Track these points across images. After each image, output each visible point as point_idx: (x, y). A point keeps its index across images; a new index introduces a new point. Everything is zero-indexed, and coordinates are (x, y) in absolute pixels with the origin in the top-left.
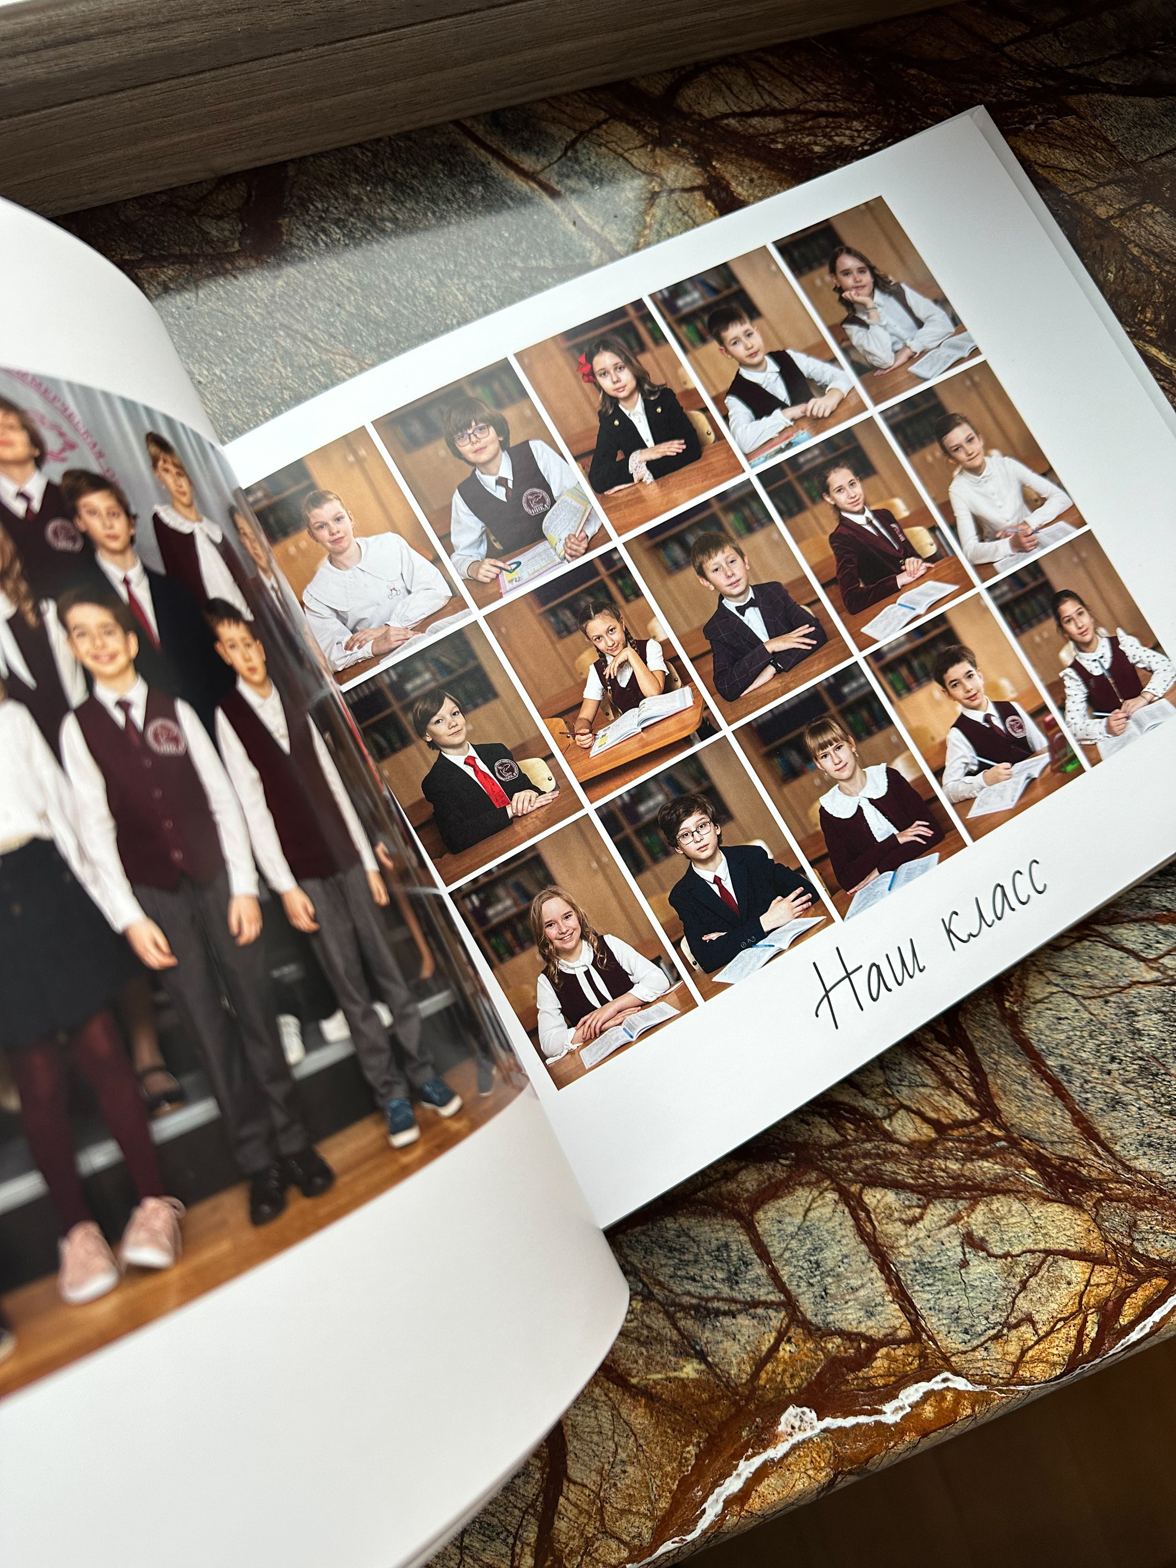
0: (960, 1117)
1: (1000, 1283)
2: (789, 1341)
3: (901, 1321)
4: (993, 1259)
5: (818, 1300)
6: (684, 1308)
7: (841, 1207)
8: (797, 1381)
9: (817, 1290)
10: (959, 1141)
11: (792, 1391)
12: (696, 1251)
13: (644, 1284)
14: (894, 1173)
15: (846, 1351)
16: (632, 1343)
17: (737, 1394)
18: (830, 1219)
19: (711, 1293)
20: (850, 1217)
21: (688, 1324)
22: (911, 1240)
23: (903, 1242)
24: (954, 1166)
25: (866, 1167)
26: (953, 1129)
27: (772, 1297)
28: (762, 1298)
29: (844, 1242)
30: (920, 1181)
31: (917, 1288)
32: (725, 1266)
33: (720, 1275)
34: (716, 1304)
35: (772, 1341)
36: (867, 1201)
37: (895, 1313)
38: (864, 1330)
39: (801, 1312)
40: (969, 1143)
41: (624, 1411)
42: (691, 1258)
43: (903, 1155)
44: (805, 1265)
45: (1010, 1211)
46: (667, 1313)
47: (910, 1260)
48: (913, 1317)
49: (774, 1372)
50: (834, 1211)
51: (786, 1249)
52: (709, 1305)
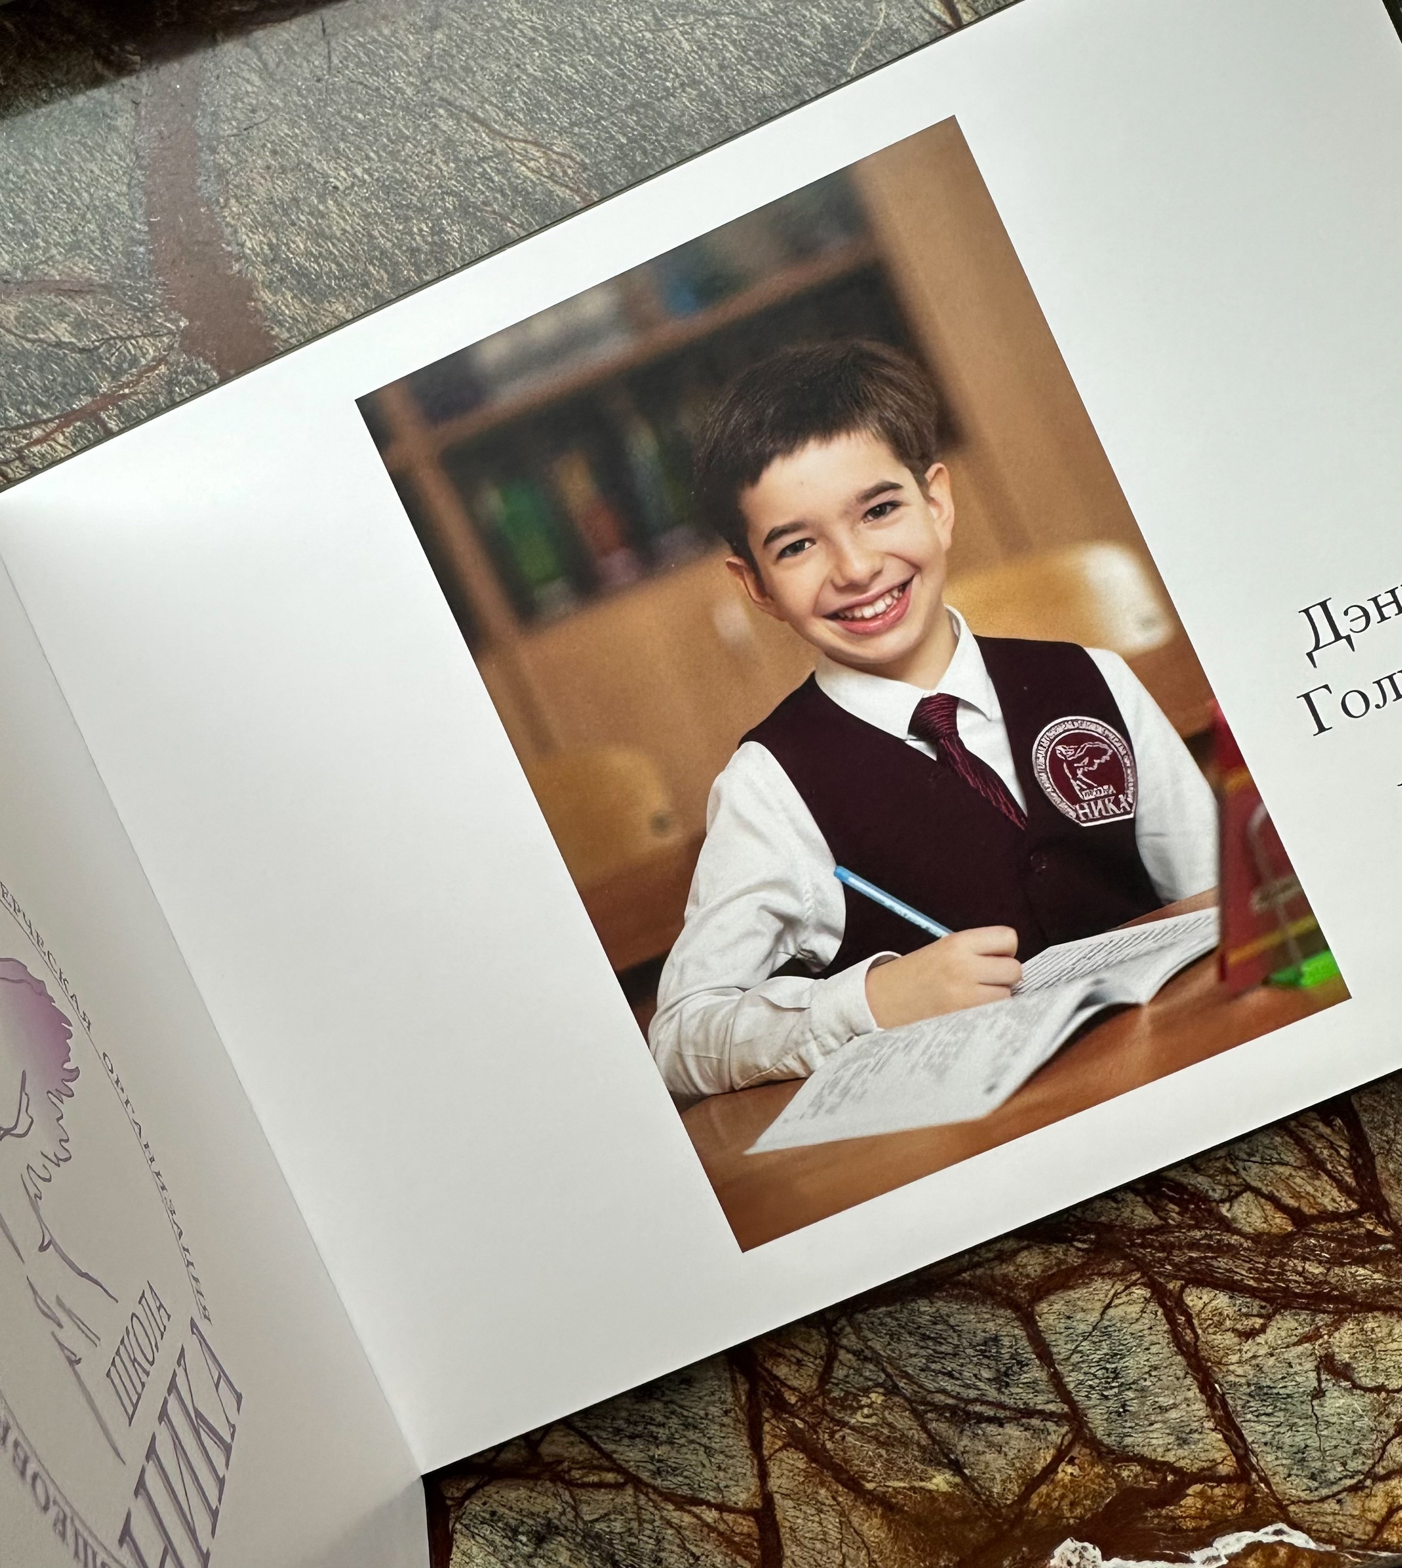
0: (1330, 1208)
1: (1367, 1422)
2: (1071, 1462)
3: (1224, 1454)
4: (1359, 1392)
5: (1113, 1416)
6: (936, 1408)
7: (1153, 1306)
8: (1078, 1511)
9: (1113, 1404)
10: (1324, 1237)
11: (1071, 1521)
12: (956, 1342)
13: (888, 1376)
14: (1230, 1271)
15: (1146, 1481)
16: (869, 1442)
17: (1000, 1516)
18: (1137, 1320)
19: (973, 1394)
20: (1164, 1321)
21: (940, 1427)
22: (1246, 1356)
23: (1234, 1358)
24: (1315, 1269)
25: (1192, 1261)
26: (1318, 1223)
27: (1051, 1407)
28: (1039, 1407)
29: (1154, 1349)
30: (1266, 1285)
31: (1249, 1416)
32: (993, 1363)
33: (986, 1374)
34: (978, 1408)
35: (1049, 1459)
36: (1191, 1304)
37: (1216, 1445)
38: (1172, 1460)
39: (1090, 1429)
40: (1340, 1242)
41: (855, 1521)
42: (949, 1349)
43: (1245, 1249)
44: (1099, 1373)
45: (1390, 1334)
46: (914, 1411)
47: (1243, 1381)
48: (1241, 1452)
49: (1048, 1495)
50: (1143, 1311)
51: (1075, 1351)
52: (970, 1408)
